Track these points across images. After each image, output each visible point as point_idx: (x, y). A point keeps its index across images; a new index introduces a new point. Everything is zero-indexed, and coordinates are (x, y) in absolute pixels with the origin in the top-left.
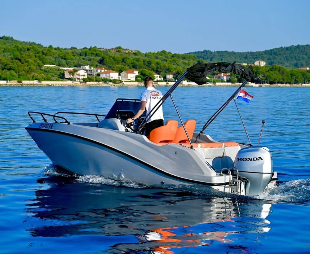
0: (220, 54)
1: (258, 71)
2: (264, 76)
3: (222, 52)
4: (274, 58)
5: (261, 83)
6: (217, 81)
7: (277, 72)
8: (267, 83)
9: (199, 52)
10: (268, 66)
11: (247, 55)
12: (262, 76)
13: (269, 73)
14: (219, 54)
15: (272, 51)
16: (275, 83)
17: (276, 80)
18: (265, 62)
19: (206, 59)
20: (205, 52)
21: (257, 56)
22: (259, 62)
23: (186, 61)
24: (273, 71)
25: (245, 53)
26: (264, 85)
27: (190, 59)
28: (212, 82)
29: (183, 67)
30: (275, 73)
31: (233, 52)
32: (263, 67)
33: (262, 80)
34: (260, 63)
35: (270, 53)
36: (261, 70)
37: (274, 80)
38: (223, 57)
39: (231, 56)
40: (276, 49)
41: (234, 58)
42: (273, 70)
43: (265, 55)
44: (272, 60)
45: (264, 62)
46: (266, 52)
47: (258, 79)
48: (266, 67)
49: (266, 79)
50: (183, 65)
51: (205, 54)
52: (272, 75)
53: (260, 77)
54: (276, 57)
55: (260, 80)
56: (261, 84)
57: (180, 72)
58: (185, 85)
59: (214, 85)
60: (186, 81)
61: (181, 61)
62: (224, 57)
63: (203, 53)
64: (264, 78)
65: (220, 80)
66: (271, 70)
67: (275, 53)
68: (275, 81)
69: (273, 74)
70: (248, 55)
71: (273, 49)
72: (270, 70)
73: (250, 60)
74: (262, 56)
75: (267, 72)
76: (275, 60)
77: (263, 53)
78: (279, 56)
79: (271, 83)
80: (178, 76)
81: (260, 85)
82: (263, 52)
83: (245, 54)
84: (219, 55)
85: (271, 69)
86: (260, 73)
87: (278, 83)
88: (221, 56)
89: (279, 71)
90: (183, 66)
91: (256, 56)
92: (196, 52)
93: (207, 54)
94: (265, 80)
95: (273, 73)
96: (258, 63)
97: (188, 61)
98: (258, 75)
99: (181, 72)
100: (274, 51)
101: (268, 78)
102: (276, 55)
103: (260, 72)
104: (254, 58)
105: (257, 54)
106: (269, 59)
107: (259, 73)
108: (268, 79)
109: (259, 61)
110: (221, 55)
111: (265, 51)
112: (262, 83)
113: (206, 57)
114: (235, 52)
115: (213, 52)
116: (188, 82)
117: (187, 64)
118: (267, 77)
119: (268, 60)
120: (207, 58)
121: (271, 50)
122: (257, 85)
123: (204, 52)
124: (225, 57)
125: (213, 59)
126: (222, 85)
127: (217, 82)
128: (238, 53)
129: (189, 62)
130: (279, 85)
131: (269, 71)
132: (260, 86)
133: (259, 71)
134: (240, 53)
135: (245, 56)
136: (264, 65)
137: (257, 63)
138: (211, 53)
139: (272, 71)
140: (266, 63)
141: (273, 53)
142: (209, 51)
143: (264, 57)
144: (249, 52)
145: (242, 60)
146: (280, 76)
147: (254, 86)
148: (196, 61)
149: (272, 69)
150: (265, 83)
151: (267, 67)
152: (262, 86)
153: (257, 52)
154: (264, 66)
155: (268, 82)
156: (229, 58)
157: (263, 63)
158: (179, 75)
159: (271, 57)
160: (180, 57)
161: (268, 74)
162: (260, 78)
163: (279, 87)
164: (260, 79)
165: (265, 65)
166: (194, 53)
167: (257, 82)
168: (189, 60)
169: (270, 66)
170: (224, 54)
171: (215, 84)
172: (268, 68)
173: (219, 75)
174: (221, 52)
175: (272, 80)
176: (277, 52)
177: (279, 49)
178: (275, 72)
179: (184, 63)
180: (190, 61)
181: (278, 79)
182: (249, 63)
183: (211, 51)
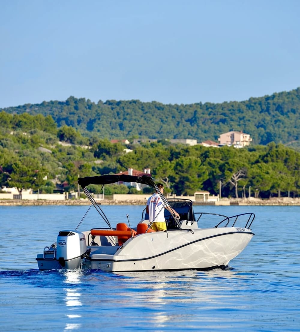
0: (118, 109)
1: (228, 163)
2: (246, 177)
3: (121, 105)
4: (276, 122)
5: (237, 196)
6: (116, 191)
7: (281, 165)
8: (253, 195)
9: (52, 102)
10: (255, 146)
11: (196, 112)
12: (239, 177)
13: (260, 167)
14: (112, 109)
15: (269, 101)
16: (276, 195)
17: (279, 186)
18: (248, 136)
19: (76, 124)
20: (73, 104)
21: (224, 114)
22: (232, 137)
23: (25, 134)
24: (271, 163)
25: (191, 106)
26: (243, 201)
27: (34, 127)
28: (102, 193)
29: (17, 151)
30: (274, 168)
31: (154, 102)
32: (241, 150)
33: (239, 187)
34: (236, 139)
35: (264, 107)
36: (237, 160)
37: (273, 187)
38: (125, 119)
39: (148, 115)
40: (281, 94)
41: (159, 123)
42: (269, 159)
43: (248, 114)
44: (270, 129)
45: (245, 135)
46: (251, 104)
47: (229, 183)
48: (251, 150)
49: (251, 183)
50: (17, 145)
51: (73, 110)
52: (268, 173)
53: (234, 178)
54: (281, 117)
55: (234, 188)
56: (238, 199)
57: (14, 166)
58: (28, 201)
59: (107, 200)
60: (30, 190)
61: (12, 133)
62: (128, 117)
63: (66, 107)
64: (245, 183)
65: (124, 188)
66: (264, 159)
67: (279, 108)
68: (274, 191)
69: (270, 171)
70: (199, 111)
71: (274, 96)
72: (260, 160)
73: (207, 128)
74: (241, 115)
75: (252, 164)
76: (279, 127)
77: (244, 108)
78: (291, 115)
79: (264, 195)
80: (8, 176)
81: (233, 200)
82: (243, 102)
83: (192, 111)
84: (115, 111)
85: (264, 157)
86: (235, 169)
87: (284, 194)
88: (121, 116)
89: (286, 161)
90: (18, 148)
91: (223, 117)
92: (43, 104)
93: (76, 108)
94: (247, 187)
95: (270, 168)
96: (229, 139)
97: (32, 133)
98: (227, 172)
99: (16, 164)
100: (276, 100)
101: (254, 181)
102: (282, 113)
103: (233, 165)
104: (217, 123)
105: (226, 111)
106: (262, 126)
107: (231, 167)
108: (258, 185)
109: (230, 133)
110: (118, 114)
111: (250, 100)
112: (240, 196)
113: (75, 118)
114: (160, 104)
115: (96, 103)
116: (35, 192)
117: (29, 141)
118: (254, 178)
119: (258, 127)
120: (79, 122)
121: (267, 98)
122: (226, 202)
123: (67, 103)
124: (130, 120)
125: (95, 125)
126: (131, 202)
127: (116, 193)
128: (170, 106)
129: (35, 135)
130: (286, 200)
131: (257, 162)
132: (232, 204)
133: (230, 161)
134: (177, 107)
135: (189, 116)
136: (245, 144)
137: (225, 139)
138: (90, 106)
139: (266, 162)
140: (250, 137)
141: (272, 107)
142: (82, 100)
143: (247, 118)
144: (203, 103)
145: (181, 128)
146: (289, 175)
147: (217, 203)
148: (53, 134)
149: (266, 156)
150: (247, 196)
151: (254, 150)
152: (240, 204)
153: (225, 103)
154: (247, 146)
155: (257, 193)
156: (142, 120)
157: (242, 139)
158: (12, 175)
159: (268, 118)
160: (9, 121)
161: (255, 170)
162: (233, 181)
163: (287, 205)
164: (233, 183)
165: (248, 144)
166: (37, 105)
167: (227, 192)
168: (33, 130)
169: (263, 146)
170: (129, 111)
171: (112, 198)
172: (257, 154)
173: (121, 172)
174: (119, 103)
175: (267, 188)
176: (284, 103)
177: (289, 93)
178: (275, 164)
179: (21, 138)
180: (35, 132)
181: (283, 185)
182: (203, 136)
183: (88, 100)
